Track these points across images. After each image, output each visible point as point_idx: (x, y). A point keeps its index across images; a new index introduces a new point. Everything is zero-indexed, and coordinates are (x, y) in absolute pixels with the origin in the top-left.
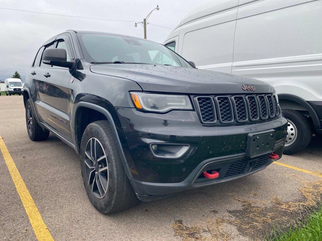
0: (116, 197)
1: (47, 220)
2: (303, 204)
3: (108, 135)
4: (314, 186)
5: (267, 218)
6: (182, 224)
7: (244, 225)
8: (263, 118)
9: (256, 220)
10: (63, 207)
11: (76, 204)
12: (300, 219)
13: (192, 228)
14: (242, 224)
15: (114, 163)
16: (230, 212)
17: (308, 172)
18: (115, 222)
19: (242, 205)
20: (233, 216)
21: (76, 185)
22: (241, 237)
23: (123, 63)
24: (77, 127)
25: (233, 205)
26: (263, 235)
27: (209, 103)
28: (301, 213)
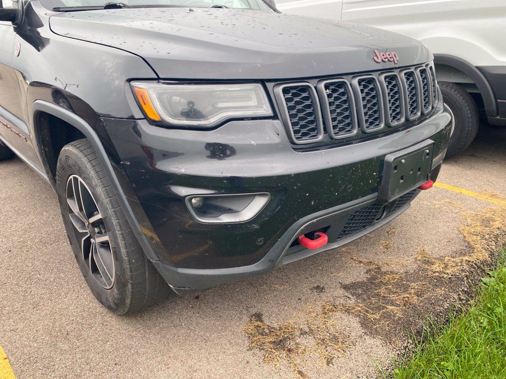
0: (132, 293)
1: (6, 338)
2: (468, 259)
3: (100, 175)
4: (484, 220)
5: (410, 293)
6: (262, 321)
7: (372, 314)
8: (412, 118)
9: (392, 301)
10: (38, 305)
11: (65, 296)
12: (466, 289)
13: (280, 329)
14: (367, 311)
15: (118, 233)
16: (346, 287)
17: (471, 194)
18: (138, 328)
19: (365, 270)
20: (351, 296)
21: (66, 253)
22: (367, 340)
23: (125, 6)
24: (45, 151)
25: (349, 273)
26: (405, 332)
27: (307, 98)
28: (465, 278)
